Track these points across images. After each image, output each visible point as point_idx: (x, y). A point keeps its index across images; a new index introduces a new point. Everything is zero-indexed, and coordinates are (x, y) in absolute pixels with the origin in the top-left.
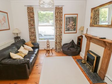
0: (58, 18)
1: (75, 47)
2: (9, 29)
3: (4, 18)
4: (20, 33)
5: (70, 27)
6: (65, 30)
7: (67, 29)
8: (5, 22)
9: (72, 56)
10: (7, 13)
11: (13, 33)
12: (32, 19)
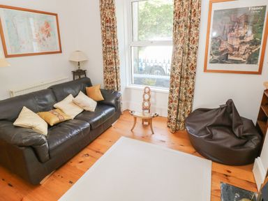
0: (182, 19)
1: (237, 132)
2: (61, 52)
3: (48, 25)
4: (85, 62)
5: (230, 49)
6: (209, 58)
7: (216, 57)
8: (49, 35)
9: (213, 161)
10: (56, 15)
11: (71, 61)
12: (108, 24)
